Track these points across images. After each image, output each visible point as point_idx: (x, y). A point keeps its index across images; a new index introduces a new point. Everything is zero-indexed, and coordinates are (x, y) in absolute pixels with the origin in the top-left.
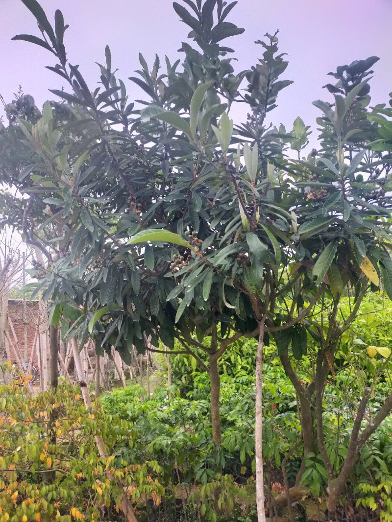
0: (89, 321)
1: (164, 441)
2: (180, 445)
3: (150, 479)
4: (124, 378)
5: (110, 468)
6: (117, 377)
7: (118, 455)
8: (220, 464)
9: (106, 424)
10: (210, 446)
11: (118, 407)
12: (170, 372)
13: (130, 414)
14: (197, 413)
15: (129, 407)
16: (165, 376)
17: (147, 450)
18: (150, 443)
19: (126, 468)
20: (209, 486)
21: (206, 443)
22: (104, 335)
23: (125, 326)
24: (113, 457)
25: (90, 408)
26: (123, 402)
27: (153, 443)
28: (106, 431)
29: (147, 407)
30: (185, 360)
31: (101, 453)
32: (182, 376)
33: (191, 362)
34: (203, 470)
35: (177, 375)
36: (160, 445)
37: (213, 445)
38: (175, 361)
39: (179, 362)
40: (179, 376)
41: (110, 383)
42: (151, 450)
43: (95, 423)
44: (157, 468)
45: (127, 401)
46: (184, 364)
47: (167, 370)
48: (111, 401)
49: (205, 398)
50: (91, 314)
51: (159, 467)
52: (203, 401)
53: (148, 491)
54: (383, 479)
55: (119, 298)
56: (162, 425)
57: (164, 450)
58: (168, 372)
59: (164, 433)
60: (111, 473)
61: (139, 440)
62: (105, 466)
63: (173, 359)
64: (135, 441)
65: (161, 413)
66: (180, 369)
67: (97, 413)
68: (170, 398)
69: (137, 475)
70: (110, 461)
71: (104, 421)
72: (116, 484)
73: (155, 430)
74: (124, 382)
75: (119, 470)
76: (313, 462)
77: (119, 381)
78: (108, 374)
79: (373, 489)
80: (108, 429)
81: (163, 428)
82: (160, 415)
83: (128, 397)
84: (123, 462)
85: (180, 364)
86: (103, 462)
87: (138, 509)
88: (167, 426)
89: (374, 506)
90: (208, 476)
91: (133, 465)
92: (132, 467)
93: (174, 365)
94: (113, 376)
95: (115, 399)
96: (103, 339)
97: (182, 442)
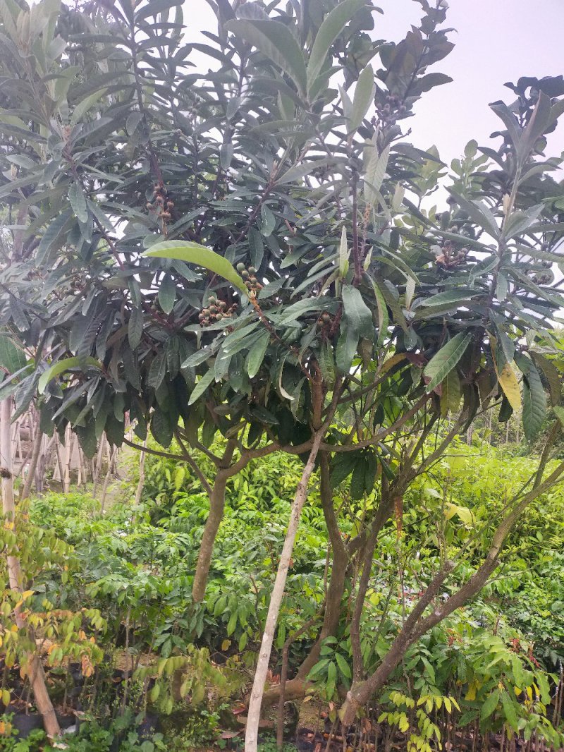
0: (39, 376)
1: (116, 583)
2: (141, 592)
3: (83, 635)
4: (67, 480)
5: (22, 608)
6: (57, 477)
7: (40, 591)
8: (194, 630)
9: (31, 541)
10: (185, 602)
11: (52, 520)
12: (140, 485)
13: (69, 534)
14: (173, 550)
15: (69, 524)
16: (132, 489)
17: (87, 592)
18: (95, 582)
19: (49, 614)
20: (174, 660)
21: (179, 597)
22: (60, 403)
23: (100, 395)
24: (30, 593)
25: (10, 513)
26: (63, 514)
27: (99, 582)
28: (29, 551)
29: (97, 528)
30: (168, 472)
31: (13, 584)
32: (157, 494)
33: (175, 477)
34: (168, 635)
35: (150, 491)
36: (110, 587)
37: (190, 601)
38: (153, 471)
39: (157, 474)
40: (152, 494)
41: (45, 484)
42: (94, 593)
43: (14, 535)
44: (98, 620)
45: (68, 513)
46: (164, 478)
47: (137, 481)
48: (44, 509)
49: (187, 532)
50: (46, 366)
51: (101, 619)
52: (185, 535)
53: (77, 653)
54: (425, 689)
55: (101, 347)
56: (118, 558)
57: (114, 597)
58: (139, 484)
59: (118, 570)
60: (23, 617)
61: (78, 575)
62: (16, 603)
63: (150, 467)
64: (71, 574)
65: (119, 541)
66: (156, 484)
67: (20, 522)
68: (134, 522)
69: (64, 626)
70: (25, 598)
71: (29, 536)
72: (27, 634)
73: (106, 564)
74: (67, 487)
75: (36, 614)
76: (332, 650)
77: (59, 483)
78: (45, 470)
79: (410, 702)
80: (33, 550)
81: (118, 564)
82: (116, 544)
83: (72, 508)
84: (46, 602)
85: (159, 477)
86: (14, 598)
87: (52, 675)
88: (124, 561)
89: (404, 726)
90: (173, 645)
91: (61, 612)
92: (59, 613)
93: (149, 477)
94: (52, 476)
95: (51, 507)
96: (56, 410)
97: (144, 589)
